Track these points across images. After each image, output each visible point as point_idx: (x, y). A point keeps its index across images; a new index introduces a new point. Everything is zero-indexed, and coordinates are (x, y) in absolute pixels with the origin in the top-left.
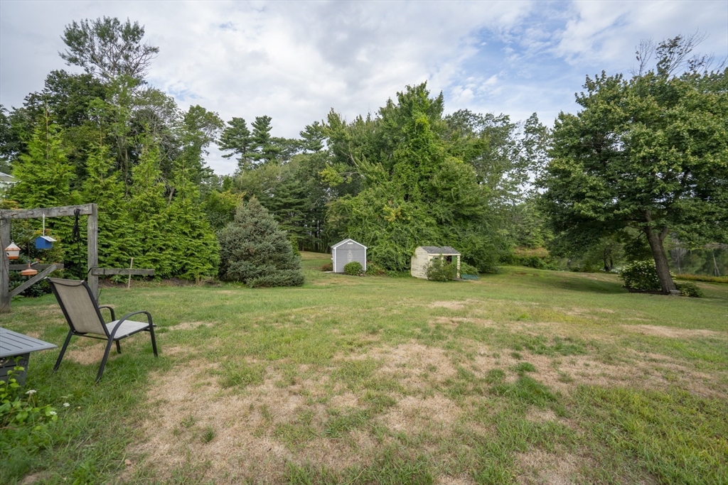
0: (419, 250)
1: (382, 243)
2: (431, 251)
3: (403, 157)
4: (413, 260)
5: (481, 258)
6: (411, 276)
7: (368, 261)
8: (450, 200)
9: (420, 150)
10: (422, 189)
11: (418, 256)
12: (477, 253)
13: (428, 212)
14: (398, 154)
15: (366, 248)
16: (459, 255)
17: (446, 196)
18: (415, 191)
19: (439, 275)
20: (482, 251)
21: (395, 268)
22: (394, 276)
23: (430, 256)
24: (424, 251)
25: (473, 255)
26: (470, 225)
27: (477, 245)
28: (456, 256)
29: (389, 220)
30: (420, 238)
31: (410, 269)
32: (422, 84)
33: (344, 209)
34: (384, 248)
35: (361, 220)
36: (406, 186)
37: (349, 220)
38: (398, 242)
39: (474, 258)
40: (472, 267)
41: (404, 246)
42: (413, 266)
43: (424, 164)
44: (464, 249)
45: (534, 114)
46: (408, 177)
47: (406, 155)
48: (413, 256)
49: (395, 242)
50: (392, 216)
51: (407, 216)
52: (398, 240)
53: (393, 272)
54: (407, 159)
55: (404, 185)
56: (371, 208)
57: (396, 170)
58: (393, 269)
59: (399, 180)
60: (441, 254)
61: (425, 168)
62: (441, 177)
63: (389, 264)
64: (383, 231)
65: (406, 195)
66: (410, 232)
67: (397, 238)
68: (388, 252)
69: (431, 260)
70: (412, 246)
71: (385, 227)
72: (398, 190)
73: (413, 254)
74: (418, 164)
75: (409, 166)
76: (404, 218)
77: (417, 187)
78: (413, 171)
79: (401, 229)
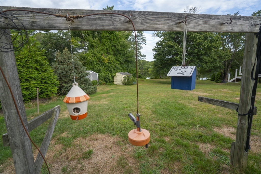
0: (117, 74)
1: (103, 72)
2: (123, 74)
3: (106, 37)
4: (115, 78)
6: (114, 84)
7: (99, 79)
8: (124, 55)
9: (113, 34)
10: (113, 50)
11: (117, 76)
13: (116, 59)
14: (104, 35)
15: (98, 74)
17: (122, 53)
18: (110, 51)
19: (127, 83)
21: (109, 82)
22: (109, 84)
23: (123, 76)
24: (120, 74)
26: (130, 64)
28: (130, 76)
29: (105, 62)
30: (116, 70)
31: (114, 81)
32: (112, 6)
33: (84, 58)
34: (105, 74)
35: (92, 63)
36: (107, 49)
37: (86, 62)
38: (109, 71)
41: (111, 73)
42: (115, 80)
43: (114, 40)
46: (108, 45)
47: (107, 36)
48: (115, 76)
49: (108, 71)
50: (106, 61)
51: (111, 61)
52: (109, 70)
53: (108, 83)
54: (107, 38)
55: (107, 48)
56: (96, 58)
57: (103, 42)
58: (108, 82)
59: (104, 46)
60: (125, 75)
61: (114, 42)
62: (121, 46)
63: (107, 80)
64: (102, 67)
65: (107, 53)
66: (113, 67)
67: (109, 69)
68: (106, 75)
69: (123, 77)
70: (114, 72)
71: (102, 65)
72: (105, 50)
73: (115, 75)
74: (111, 40)
75: (108, 40)
76: (110, 62)
77: (111, 49)
78: (110, 43)
79: (110, 66)
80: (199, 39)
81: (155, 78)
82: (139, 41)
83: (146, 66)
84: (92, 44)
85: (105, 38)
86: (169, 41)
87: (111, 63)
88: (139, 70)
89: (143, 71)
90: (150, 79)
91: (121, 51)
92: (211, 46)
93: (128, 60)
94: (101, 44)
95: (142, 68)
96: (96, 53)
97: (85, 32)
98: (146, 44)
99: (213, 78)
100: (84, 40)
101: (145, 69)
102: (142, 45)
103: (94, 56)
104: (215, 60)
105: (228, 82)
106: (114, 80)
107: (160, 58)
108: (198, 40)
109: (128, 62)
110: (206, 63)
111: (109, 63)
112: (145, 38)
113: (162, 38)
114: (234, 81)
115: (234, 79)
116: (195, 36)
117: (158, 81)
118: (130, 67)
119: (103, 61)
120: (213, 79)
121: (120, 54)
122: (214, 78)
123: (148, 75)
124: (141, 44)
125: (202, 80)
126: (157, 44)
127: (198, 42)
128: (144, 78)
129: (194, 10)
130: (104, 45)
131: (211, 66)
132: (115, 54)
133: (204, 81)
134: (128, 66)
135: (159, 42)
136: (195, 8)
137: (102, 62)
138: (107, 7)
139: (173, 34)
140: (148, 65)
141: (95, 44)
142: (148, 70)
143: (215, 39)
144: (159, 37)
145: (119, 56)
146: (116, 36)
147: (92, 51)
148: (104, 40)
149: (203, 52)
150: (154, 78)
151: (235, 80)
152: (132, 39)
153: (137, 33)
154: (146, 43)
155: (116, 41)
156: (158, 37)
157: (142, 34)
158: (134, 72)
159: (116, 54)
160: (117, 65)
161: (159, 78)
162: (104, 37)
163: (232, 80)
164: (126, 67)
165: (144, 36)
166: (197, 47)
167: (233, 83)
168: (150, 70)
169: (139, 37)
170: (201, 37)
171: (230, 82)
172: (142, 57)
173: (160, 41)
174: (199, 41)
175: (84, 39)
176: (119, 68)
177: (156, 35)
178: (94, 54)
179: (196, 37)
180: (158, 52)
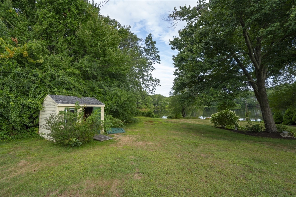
4: (41, 114)
5: (125, 111)
11: (46, 108)
12: (123, 106)
16: (103, 106)
20: (127, 104)
23: (61, 108)
25: (118, 108)
26: (116, 82)
27: (122, 97)
28: (100, 107)
39: (119, 111)
40: (117, 120)
44: (109, 101)
60: (73, 105)
81: (176, 118)
83: (162, 101)
88: (154, 107)
89: (158, 108)
90: (166, 119)
95: (157, 105)
101: (161, 106)
123: (165, 113)
124: (152, 63)
128: (156, 117)
140: (164, 101)
142: (164, 106)
150: (173, 117)
154: (159, 62)
161: (182, 116)
168: (167, 106)
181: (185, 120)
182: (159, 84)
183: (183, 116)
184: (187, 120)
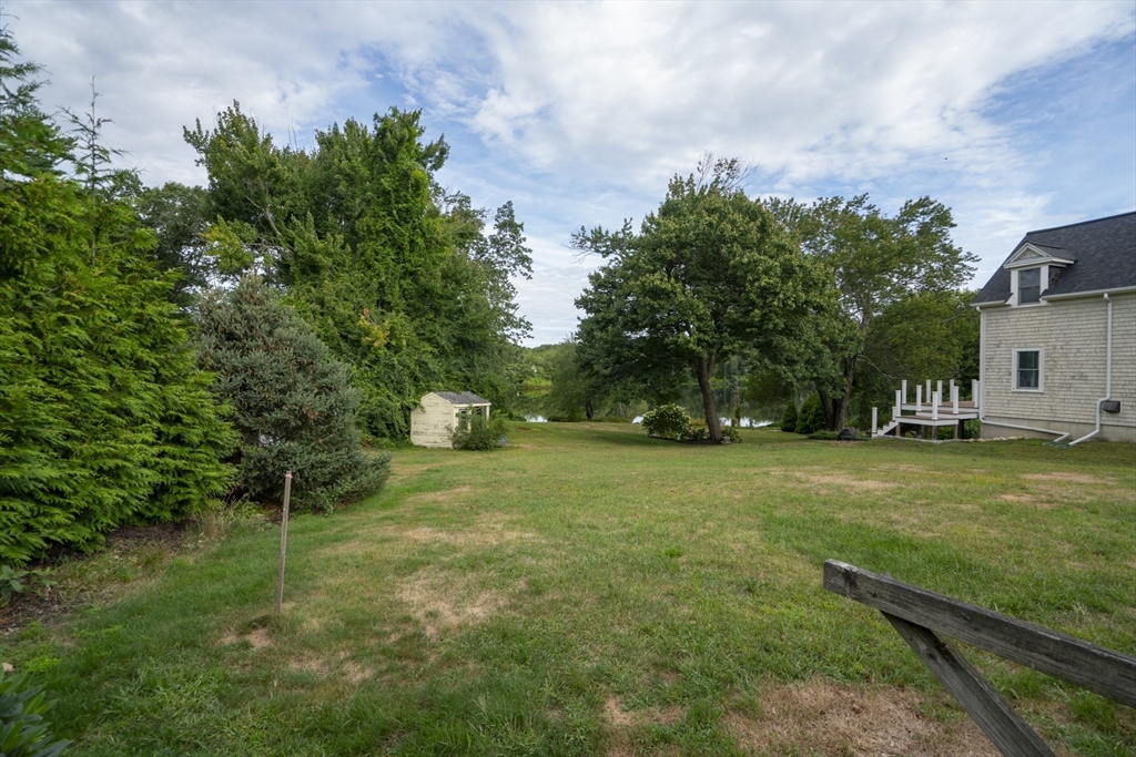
0: (429, 400)
2: (453, 401)
3: (378, 232)
4: (415, 417)
6: (410, 445)
8: (453, 315)
9: (409, 226)
10: (405, 293)
11: (427, 409)
13: (419, 334)
14: (368, 226)
16: (488, 405)
17: (445, 308)
19: (474, 440)
21: (387, 433)
22: (388, 446)
23: (456, 409)
24: (441, 401)
28: (486, 408)
29: (375, 344)
30: (423, 381)
31: (409, 433)
32: (413, 112)
36: (381, 285)
38: (390, 385)
41: (399, 392)
42: (414, 428)
43: (411, 251)
45: (509, 202)
46: (387, 269)
47: (385, 231)
48: (418, 410)
49: (386, 384)
50: (377, 339)
51: (399, 339)
52: (392, 382)
53: (386, 440)
54: (385, 238)
55: (380, 283)
56: (330, 321)
57: (362, 254)
58: (384, 435)
59: (369, 273)
60: (466, 405)
61: (415, 259)
62: (445, 277)
63: (382, 425)
64: (359, 365)
65: (378, 301)
66: (409, 368)
67: (389, 377)
68: (380, 405)
69: (457, 415)
70: (413, 392)
71: (359, 357)
72: (371, 292)
73: (415, 404)
74: (400, 248)
75: (388, 249)
76: (394, 343)
77: (398, 289)
78: (393, 260)
79: (396, 363)
80: (766, 272)
81: (571, 420)
82: (500, 259)
84: (312, 260)
85: (375, 236)
86: (654, 272)
87: (397, 350)
91: (441, 297)
92: (806, 302)
93: (468, 340)
94: (354, 262)
96: (330, 299)
97: (283, 204)
98: (530, 277)
99: (790, 421)
100: (272, 238)
102: (515, 280)
103: (322, 314)
104: (818, 352)
105: (873, 436)
106: (413, 425)
107: (609, 339)
108: (763, 276)
109: (469, 345)
110: (791, 362)
111: (388, 346)
112: (530, 251)
113: (612, 256)
114: (892, 432)
115: (892, 425)
116: (749, 263)
117: (588, 431)
118: (479, 370)
119: (366, 339)
120: (789, 425)
121: (437, 311)
122: (794, 420)
124: (509, 275)
125: (751, 427)
126: (594, 278)
127: (763, 284)
129: (730, 167)
130: (369, 267)
131: (808, 374)
132: (413, 312)
133: (759, 431)
134: (469, 366)
135: (602, 275)
136: (733, 161)
137: (358, 341)
138: (395, 111)
139: (668, 247)
141: (327, 261)
143: (818, 279)
144: (602, 253)
145: (430, 320)
146: (423, 235)
147: (313, 289)
148: (368, 247)
149: (781, 324)
150: (562, 418)
151: (895, 428)
152: (474, 252)
153: (497, 230)
154: (529, 273)
155: (420, 256)
156: (597, 251)
157: (517, 233)
158: (496, 390)
159: (417, 310)
160: (427, 358)
161: (584, 415)
162: (370, 232)
163: (886, 429)
164: (460, 370)
165: (523, 244)
166: (760, 302)
167: (893, 440)
169: (504, 245)
170: (770, 268)
171: (879, 438)
172: (514, 330)
173: (604, 269)
174: (767, 280)
175: (275, 235)
176: (434, 373)
177: (589, 244)
178: (322, 303)
179: (756, 266)
180: (597, 311)
181: (593, 424)
182: (529, 332)
183: (588, 415)
184: (597, 424)
